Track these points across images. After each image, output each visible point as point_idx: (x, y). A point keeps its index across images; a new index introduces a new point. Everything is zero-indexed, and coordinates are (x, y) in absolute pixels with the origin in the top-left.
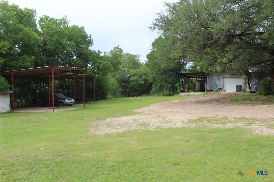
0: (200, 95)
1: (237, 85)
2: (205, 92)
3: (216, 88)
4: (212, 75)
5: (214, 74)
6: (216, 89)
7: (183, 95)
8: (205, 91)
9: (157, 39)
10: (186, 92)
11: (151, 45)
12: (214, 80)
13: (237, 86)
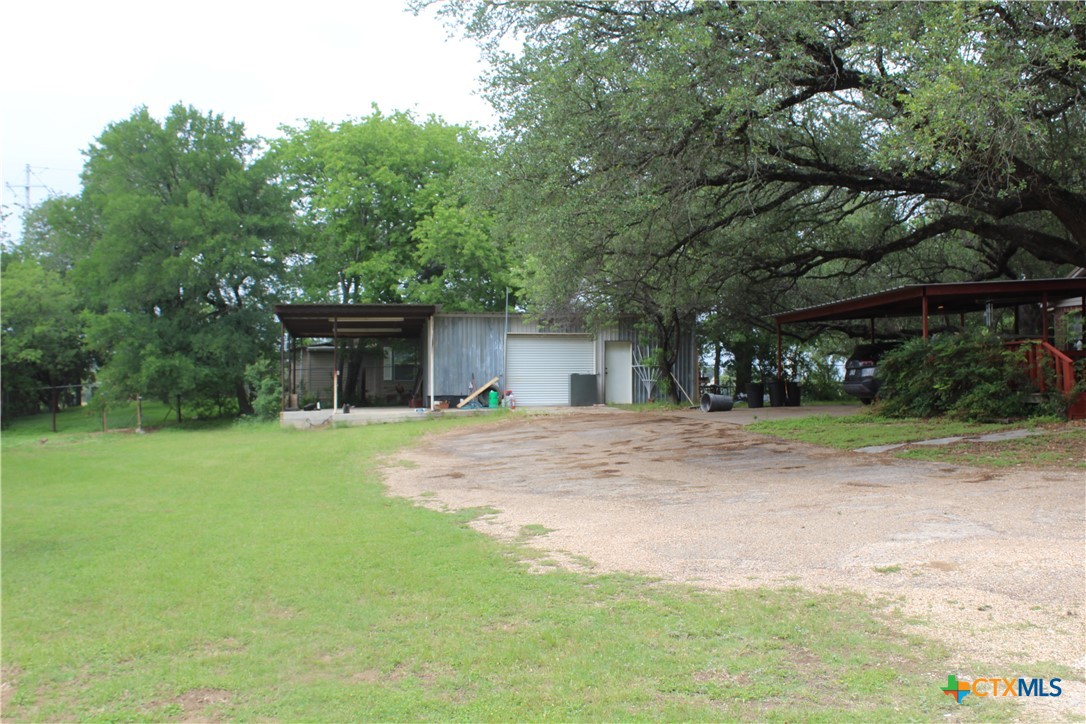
0: (409, 421)
1: (575, 374)
2: (432, 409)
3: (471, 386)
4: (453, 324)
5: (461, 319)
6: (472, 391)
7: (298, 425)
8: (434, 403)
9: (126, 122)
10: (332, 407)
11: (84, 153)
12: (462, 347)
13: (575, 378)
